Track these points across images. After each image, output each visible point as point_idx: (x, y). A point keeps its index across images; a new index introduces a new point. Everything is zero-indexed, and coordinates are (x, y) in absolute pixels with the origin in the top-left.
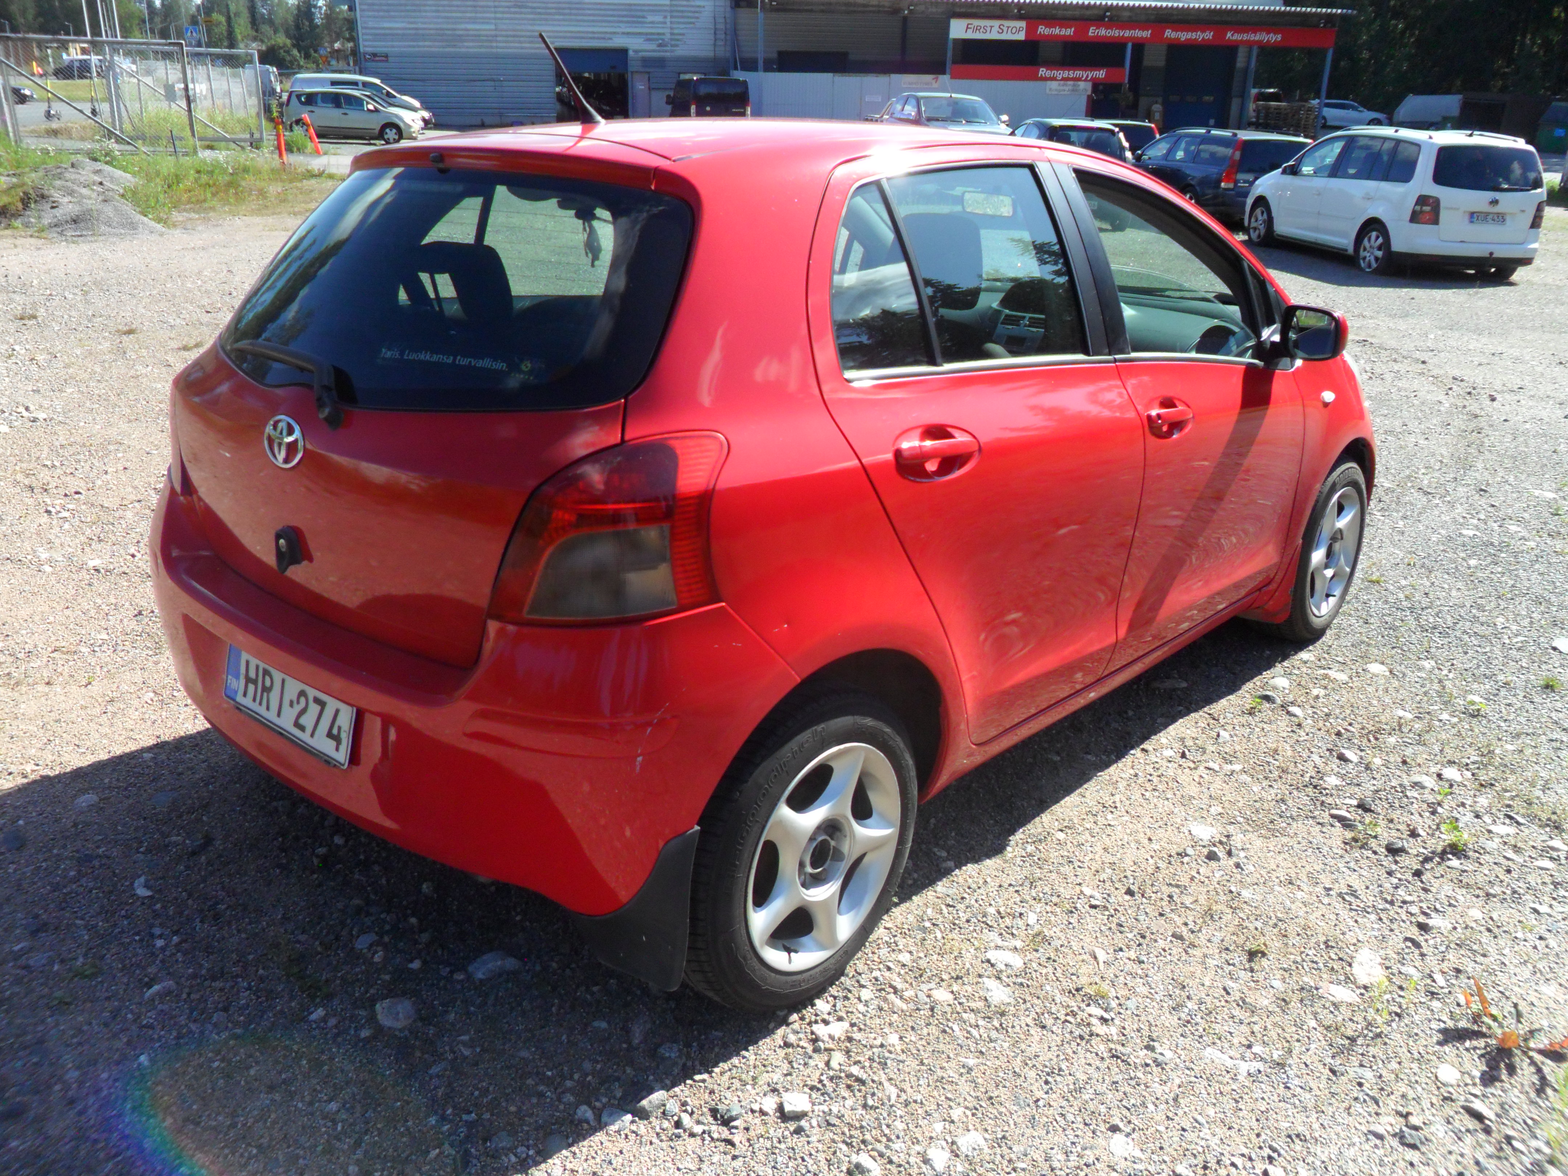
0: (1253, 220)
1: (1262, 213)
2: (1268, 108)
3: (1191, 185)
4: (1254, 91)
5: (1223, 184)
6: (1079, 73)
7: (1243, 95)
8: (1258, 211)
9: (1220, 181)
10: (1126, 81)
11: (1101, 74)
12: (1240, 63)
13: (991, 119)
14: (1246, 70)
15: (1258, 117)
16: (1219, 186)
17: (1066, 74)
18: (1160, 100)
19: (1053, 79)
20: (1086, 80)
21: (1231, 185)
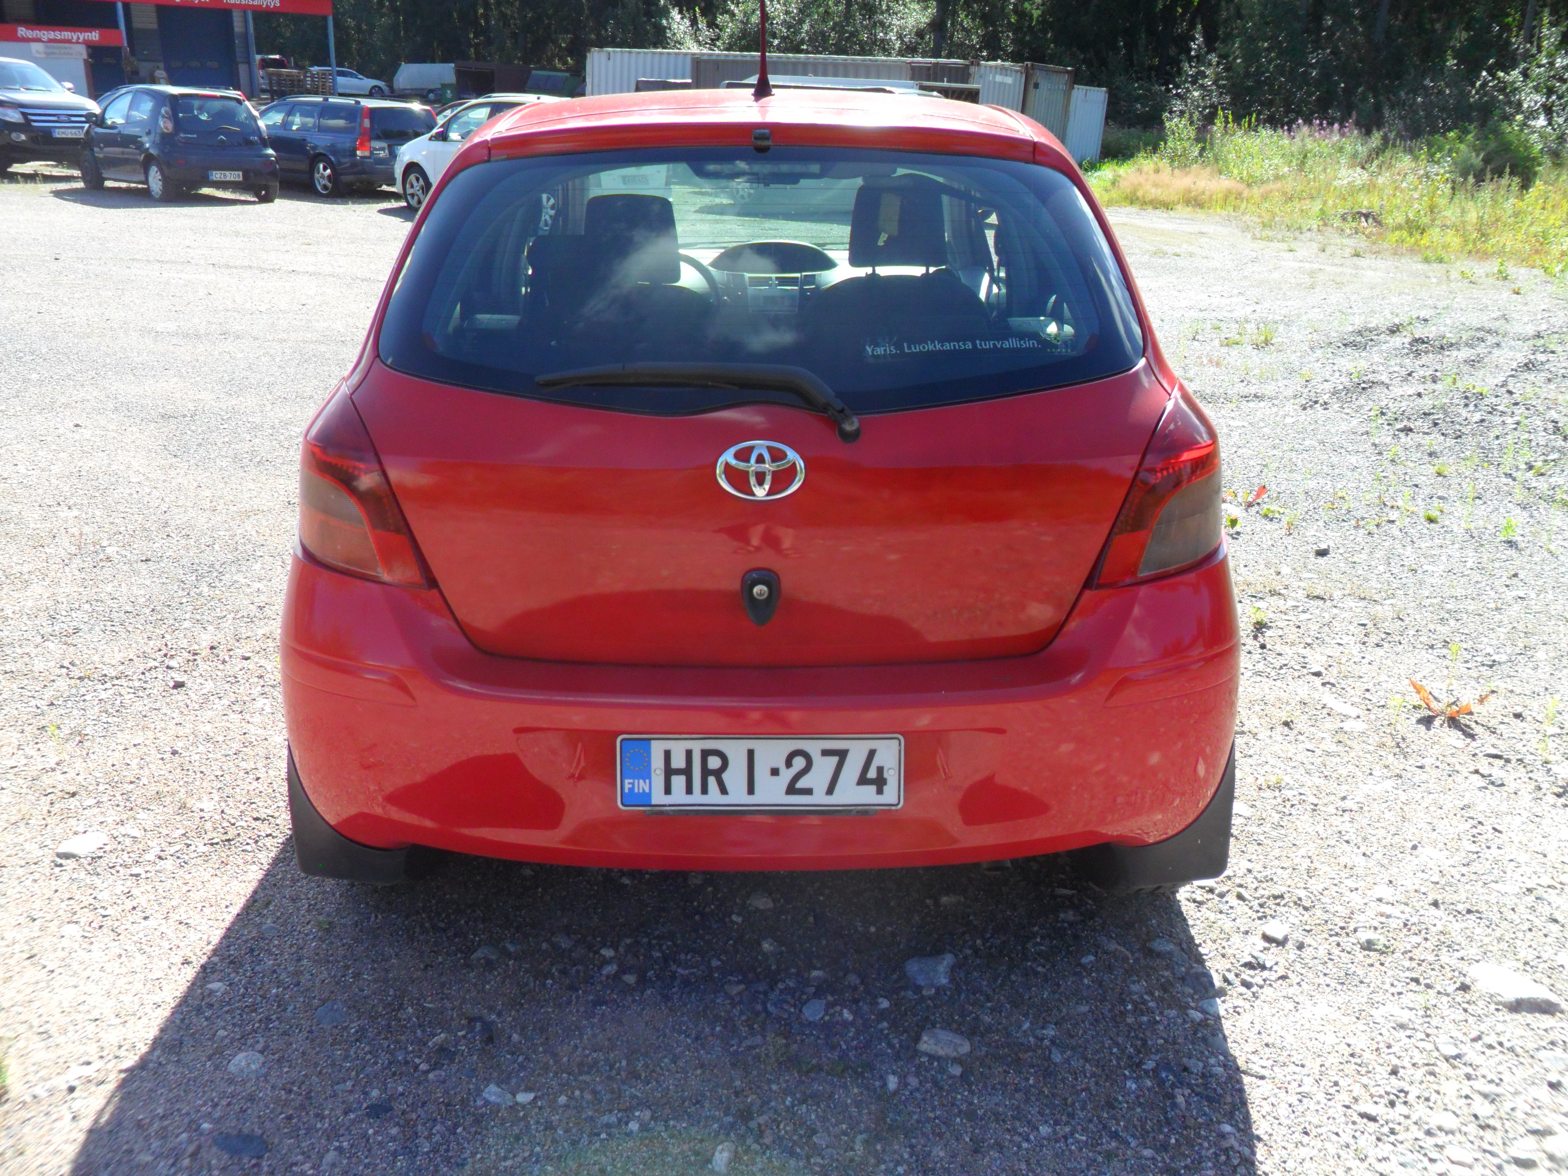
0: (408, 186)
1: (417, 179)
2: (279, 75)
3: (320, 154)
4: (258, 57)
5: (358, 153)
6: (67, 35)
7: (248, 61)
8: (412, 178)
9: (355, 149)
10: (126, 44)
11: (94, 36)
12: (238, 27)
13: (54, 86)
14: (245, 35)
15: (271, 84)
16: (355, 155)
17: (52, 35)
18: (161, 65)
19: (39, 40)
20: (77, 42)
21: (367, 154)
